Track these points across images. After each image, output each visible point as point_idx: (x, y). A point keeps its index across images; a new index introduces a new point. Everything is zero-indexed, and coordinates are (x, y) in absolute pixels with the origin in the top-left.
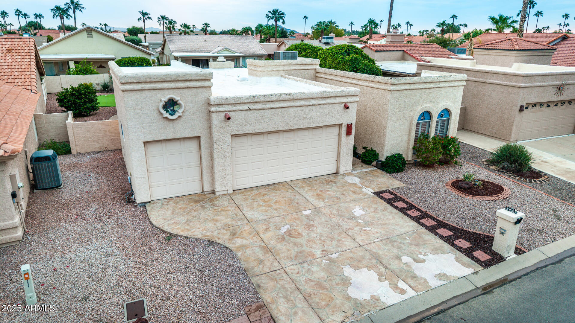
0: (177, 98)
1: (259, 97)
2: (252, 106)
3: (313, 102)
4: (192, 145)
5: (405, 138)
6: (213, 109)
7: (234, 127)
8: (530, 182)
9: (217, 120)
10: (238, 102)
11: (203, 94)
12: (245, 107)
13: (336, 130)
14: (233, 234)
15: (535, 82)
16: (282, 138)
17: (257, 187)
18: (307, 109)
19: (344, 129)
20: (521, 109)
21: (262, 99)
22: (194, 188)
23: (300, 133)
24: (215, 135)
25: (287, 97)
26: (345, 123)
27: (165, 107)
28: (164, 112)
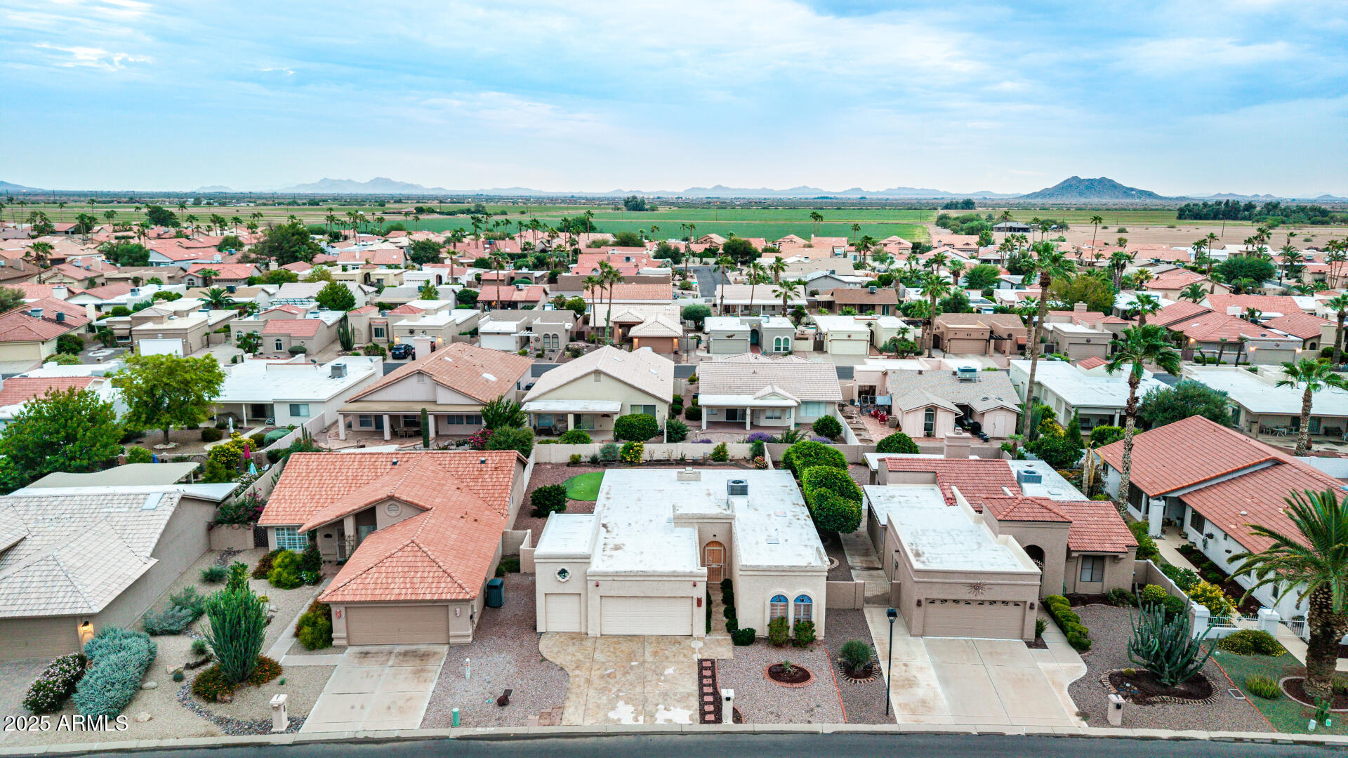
0: (566, 569)
1: (620, 572)
2: (616, 578)
3: (665, 578)
4: (577, 598)
5: (759, 616)
6: (588, 578)
7: (603, 590)
8: (856, 682)
9: (591, 585)
10: (606, 575)
11: (584, 567)
12: (611, 578)
13: (689, 601)
14: (577, 667)
15: (933, 578)
16: (640, 601)
17: (619, 636)
18: (660, 583)
19: (695, 602)
20: (919, 603)
21: (623, 574)
22: (574, 628)
23: (656, 599)
24: (589, 595)
25: (643, 574)
26: (695, 597)
27: (560, 573)
28: (558, 576)
